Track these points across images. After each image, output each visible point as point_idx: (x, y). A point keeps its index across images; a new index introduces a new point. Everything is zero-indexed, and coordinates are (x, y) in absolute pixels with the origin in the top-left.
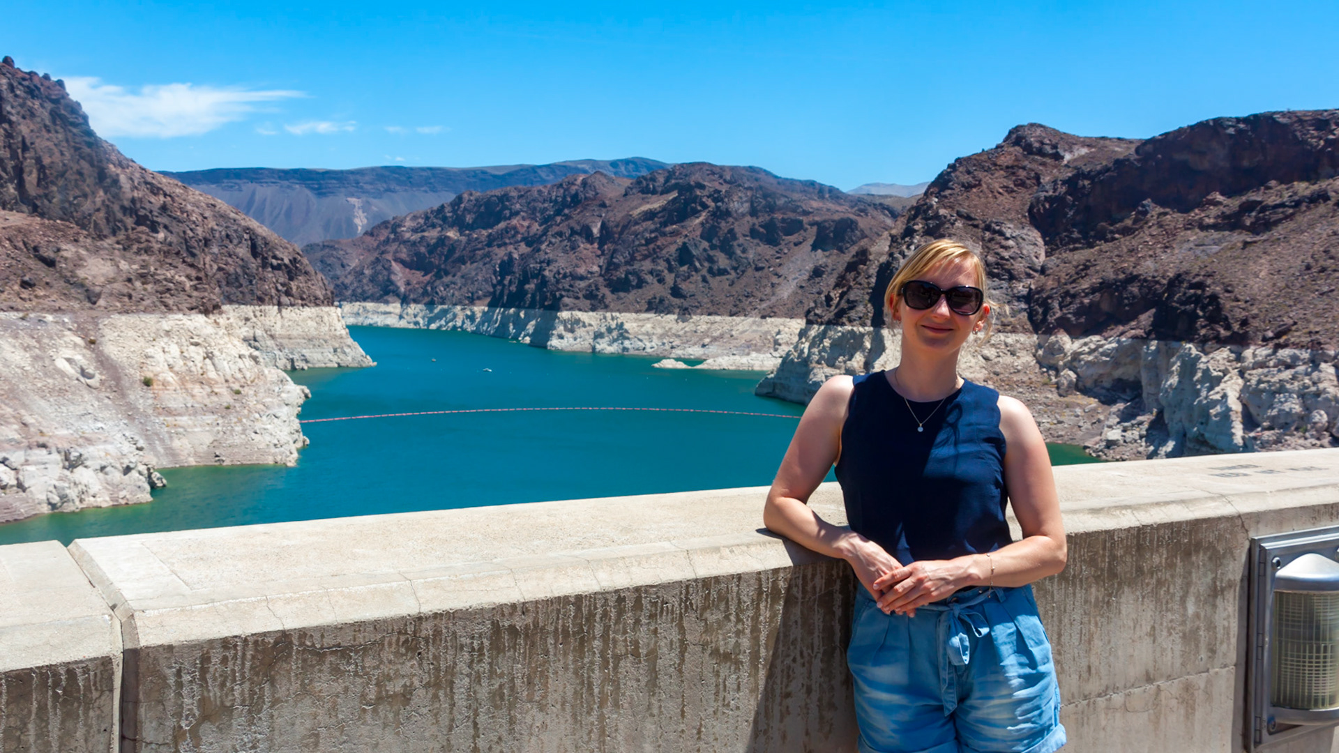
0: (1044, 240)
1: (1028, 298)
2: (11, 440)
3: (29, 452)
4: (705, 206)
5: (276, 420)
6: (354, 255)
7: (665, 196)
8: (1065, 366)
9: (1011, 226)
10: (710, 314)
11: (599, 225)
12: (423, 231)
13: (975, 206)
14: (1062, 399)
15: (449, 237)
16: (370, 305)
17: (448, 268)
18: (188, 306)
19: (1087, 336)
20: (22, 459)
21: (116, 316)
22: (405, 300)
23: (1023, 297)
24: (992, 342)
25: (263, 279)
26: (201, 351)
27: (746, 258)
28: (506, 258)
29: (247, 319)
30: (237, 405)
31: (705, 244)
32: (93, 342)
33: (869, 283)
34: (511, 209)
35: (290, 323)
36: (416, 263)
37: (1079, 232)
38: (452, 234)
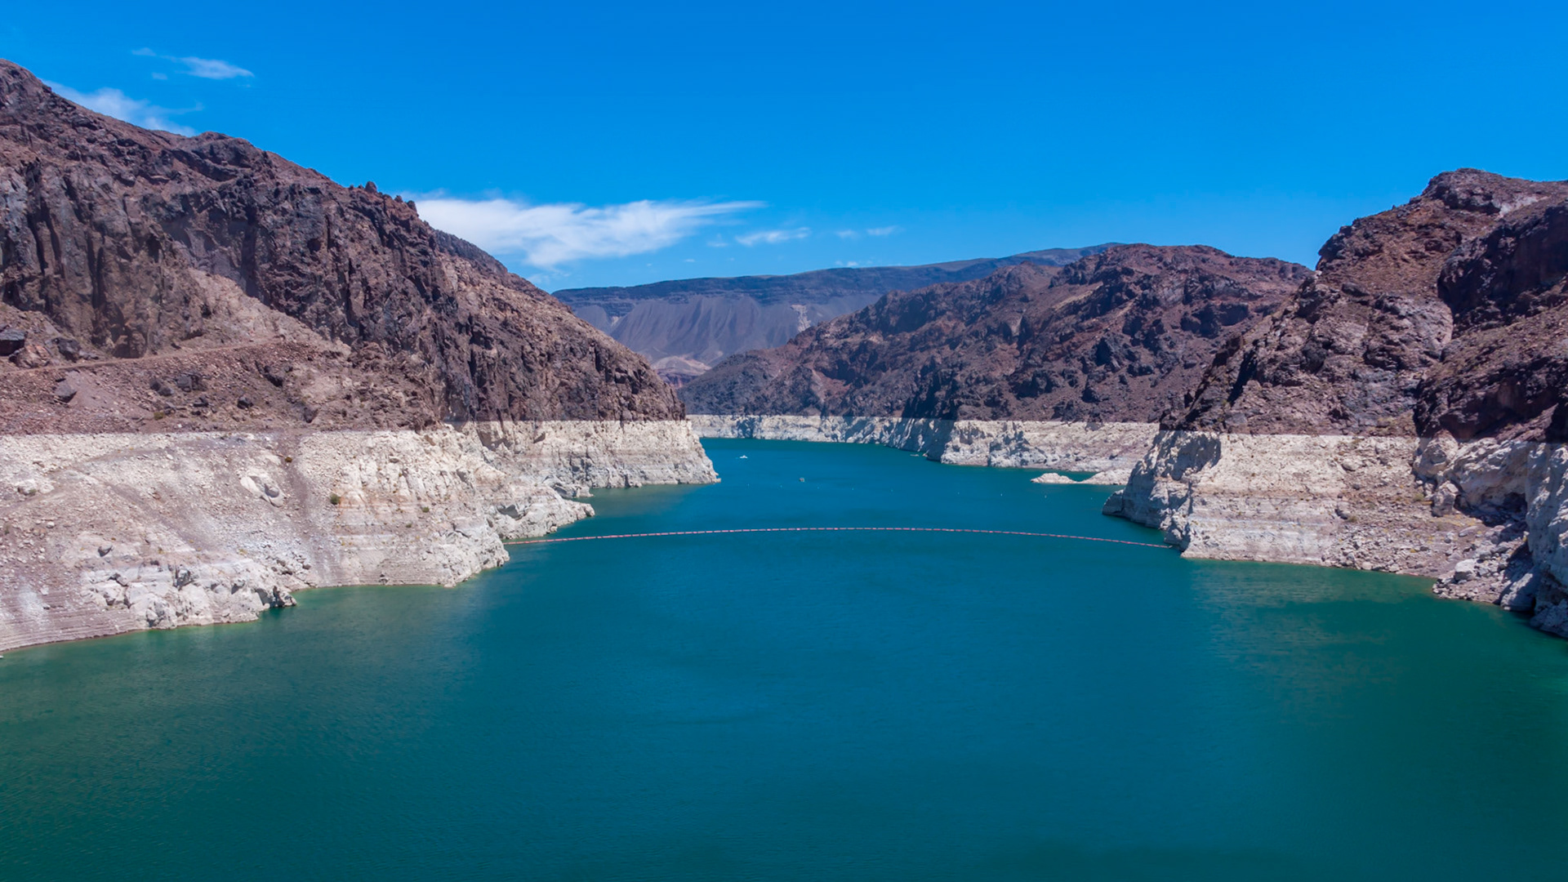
0: (1454, 318)
1: (1416, 392)
2: (126, 557)
3: (143, 568)
4: (1131, 295)
5: (464, 539)
6: (777, 365)
7: (1094, 285)
8: (1446, 477)
9: (1411, 301)
10: (1124, 421)
11: (1019, 322)
12: (846, 337)
13: (1369, 278)
14: (1435, 520)
15: (871, 342)
16: (789, 418)
17: (868, 375)
18: (399, 422)
19: (1479, 438)
20: (136, 576)
21: (319, 434)
22: (824, 413)
23: (1412, 390)
24: (1360, 448)
25: (606, 393)
26: (398, 468)
27: (1174, 354)
28: (928, 363)
29: (588, 435)
30: (419, 523)
31: (1127, 339)
32: (289, 460)
33: (1230, 379)
34: (936, 309)
35: (631, 438)
36: (838, 372)
37: (1496, 306)
38: (874, 339)
